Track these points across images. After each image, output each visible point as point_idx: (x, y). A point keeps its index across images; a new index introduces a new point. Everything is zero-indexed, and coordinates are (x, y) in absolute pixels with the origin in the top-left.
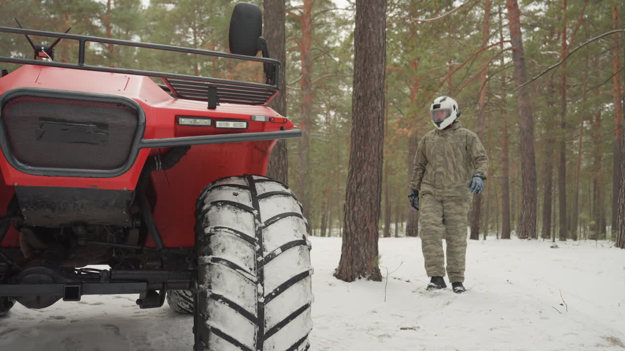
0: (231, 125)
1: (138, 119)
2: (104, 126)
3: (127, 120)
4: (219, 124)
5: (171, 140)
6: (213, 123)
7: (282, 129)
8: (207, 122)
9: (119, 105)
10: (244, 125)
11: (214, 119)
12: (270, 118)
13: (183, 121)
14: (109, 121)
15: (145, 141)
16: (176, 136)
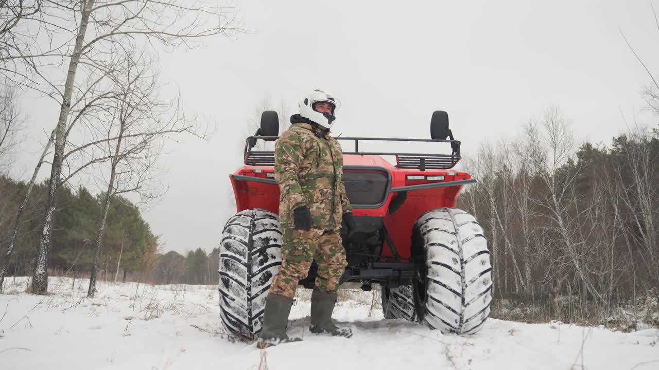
0: (436, 178)
1: (387, 177)
2: (371, 182)
3: (383, 178)
4: (429, 178)
5: (403, 188)
6: (426, 178)
7: (464, 179)
8: (423, 178)
9: (381, 171)
10: (443, 178)
11: (426, 176)
12: (457, 174)
13: (409, 178)
14: (374, 179)
15: (393, 188)
16: (406, 185)
